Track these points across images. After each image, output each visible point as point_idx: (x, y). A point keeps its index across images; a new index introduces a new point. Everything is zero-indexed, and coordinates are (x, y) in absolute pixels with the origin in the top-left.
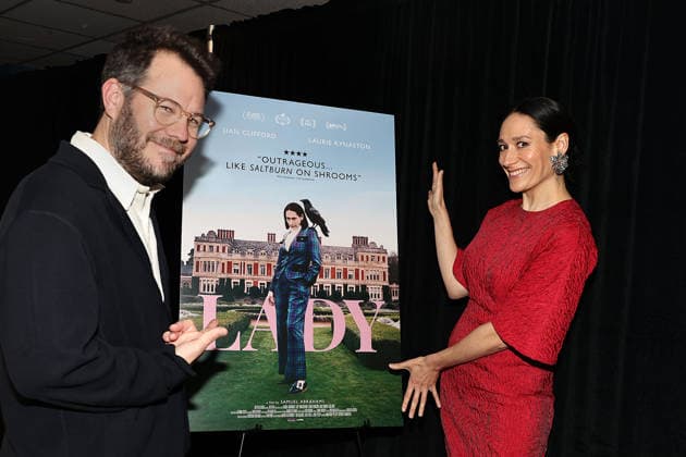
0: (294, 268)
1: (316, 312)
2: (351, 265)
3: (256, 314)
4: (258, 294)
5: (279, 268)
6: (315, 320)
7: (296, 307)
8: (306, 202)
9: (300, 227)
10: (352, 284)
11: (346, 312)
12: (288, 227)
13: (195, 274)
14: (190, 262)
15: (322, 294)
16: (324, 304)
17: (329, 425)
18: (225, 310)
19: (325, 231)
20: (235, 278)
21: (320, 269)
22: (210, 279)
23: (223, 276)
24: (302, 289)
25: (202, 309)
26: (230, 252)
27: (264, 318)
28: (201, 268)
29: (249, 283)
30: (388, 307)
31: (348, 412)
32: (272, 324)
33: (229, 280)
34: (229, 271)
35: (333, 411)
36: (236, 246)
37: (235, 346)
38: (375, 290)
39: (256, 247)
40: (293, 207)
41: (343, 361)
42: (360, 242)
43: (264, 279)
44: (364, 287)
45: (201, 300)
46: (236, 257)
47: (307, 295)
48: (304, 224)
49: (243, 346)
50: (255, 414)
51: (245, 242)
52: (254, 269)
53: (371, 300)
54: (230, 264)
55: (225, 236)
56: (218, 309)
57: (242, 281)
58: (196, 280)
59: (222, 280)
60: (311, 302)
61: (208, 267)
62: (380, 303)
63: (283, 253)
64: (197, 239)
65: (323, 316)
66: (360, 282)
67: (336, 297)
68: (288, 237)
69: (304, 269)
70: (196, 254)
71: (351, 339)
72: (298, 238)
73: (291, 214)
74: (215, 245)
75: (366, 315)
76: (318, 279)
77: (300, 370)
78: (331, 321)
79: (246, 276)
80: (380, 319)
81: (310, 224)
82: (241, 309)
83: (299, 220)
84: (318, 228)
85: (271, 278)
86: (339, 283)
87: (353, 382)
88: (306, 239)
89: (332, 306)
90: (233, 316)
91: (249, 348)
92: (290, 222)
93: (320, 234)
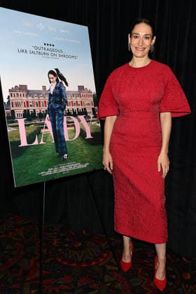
0: (56, 102)
1: (68, 122)
2: (79, 99)
3: (42, 126)
4: (42, 116)
5: (50, 103)
6: (68, 126)
7: (59, 121)
8: (57, 70)
9: (56, 83)
10: (80, 108)
11: (79, 121)
12: (50, 82)
13: (12, 109)
14: (9, 102)
15: (69, 114)
16: (71, 119)
17: (79, 172)
18: (29, 125)
19: (67, 84)
20: (31, 109)
21: (66, 102)
22: (19, 111)
23: (25, 109)
24: (61, 112)
25: (18, 126)
26: (27, 96)
27: (46, 128)
28: (14, 106)
29: (38, 111)
30: (95, 117)
31: (85, 165)
32: (50, 130)
33: (28, 110)
34: (28, 106)
35: (80, 166)
36: (29, 93)
37: (36, 143)
38: (89, 110)
39: (38, 93)
40: (51, 72)
41: (80, 144)
42: (81, 88)
43: (44, 109)
44: (85, 109)
45: (17, 122)
46: (30, 99)
47: (63, 115)
48: (57, 80)
49: (39, 142)
50: (49, 172)
51: (33, 91)
52: (38, 104)
53: (89, 114)
54: (27, 102)
55: (23, 88)
56: (26, 125)
57: (34, 110)
58: (13, 112)
59: (25, 111)
60: (65, 118)
61: (17, 104)
62: (92, 116)
63: (50, 95)
64: (10, 91)
65: (71, 124)
66: (83, 107)
67: (75, 115)
68: (51, 87)
69: (60, 102)
70: (11, 98)
71: (83, 133)
72: (56, 88)
73: (51, 76)
74: (19, 93)
75: (87, 121)
76: (67, 107)
77: (64, 150)
78: (74, 126)
79: (36, 108)
80: (93, 123)
81: (60, 81)
82: (36, 124)
83: (55, 79)
84: (63, 82)
85: (46, 108)
86: (75, 108)
87: (86, 152)
88: (59, 88)
89: (74, 119)
90: (33, 128)
91: (42, 142)
92: (51, 80)
93: (65, 85)
